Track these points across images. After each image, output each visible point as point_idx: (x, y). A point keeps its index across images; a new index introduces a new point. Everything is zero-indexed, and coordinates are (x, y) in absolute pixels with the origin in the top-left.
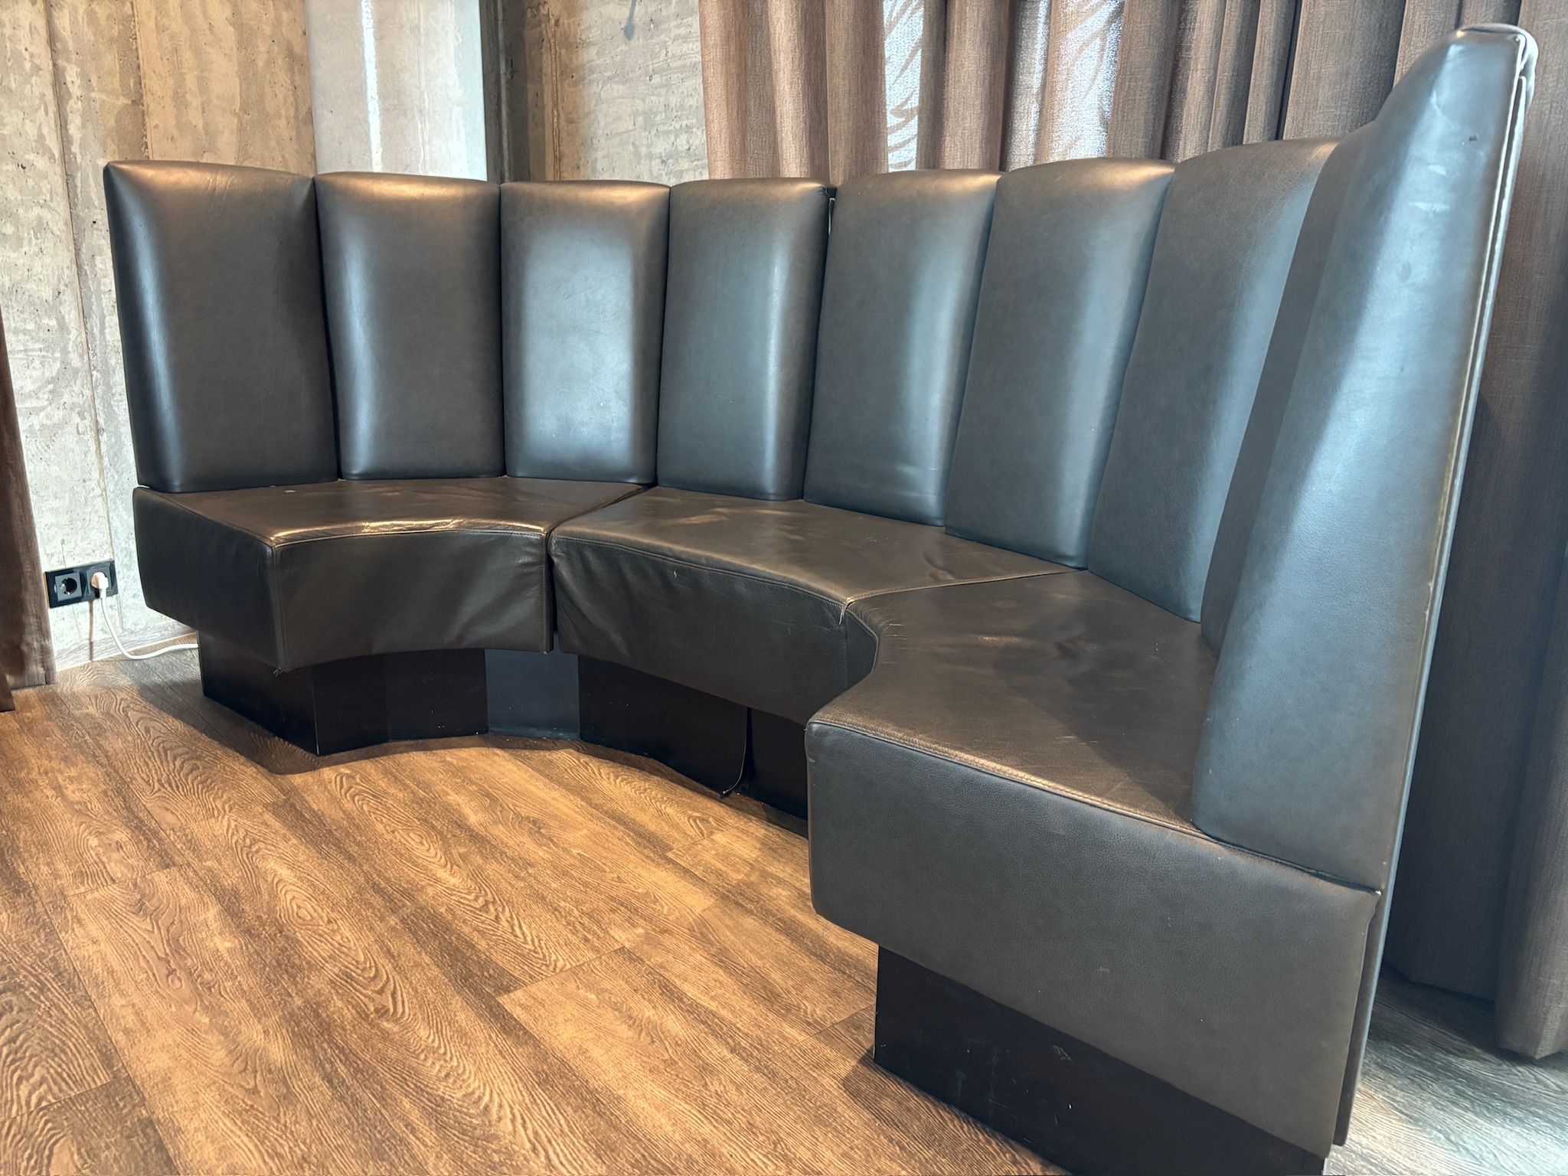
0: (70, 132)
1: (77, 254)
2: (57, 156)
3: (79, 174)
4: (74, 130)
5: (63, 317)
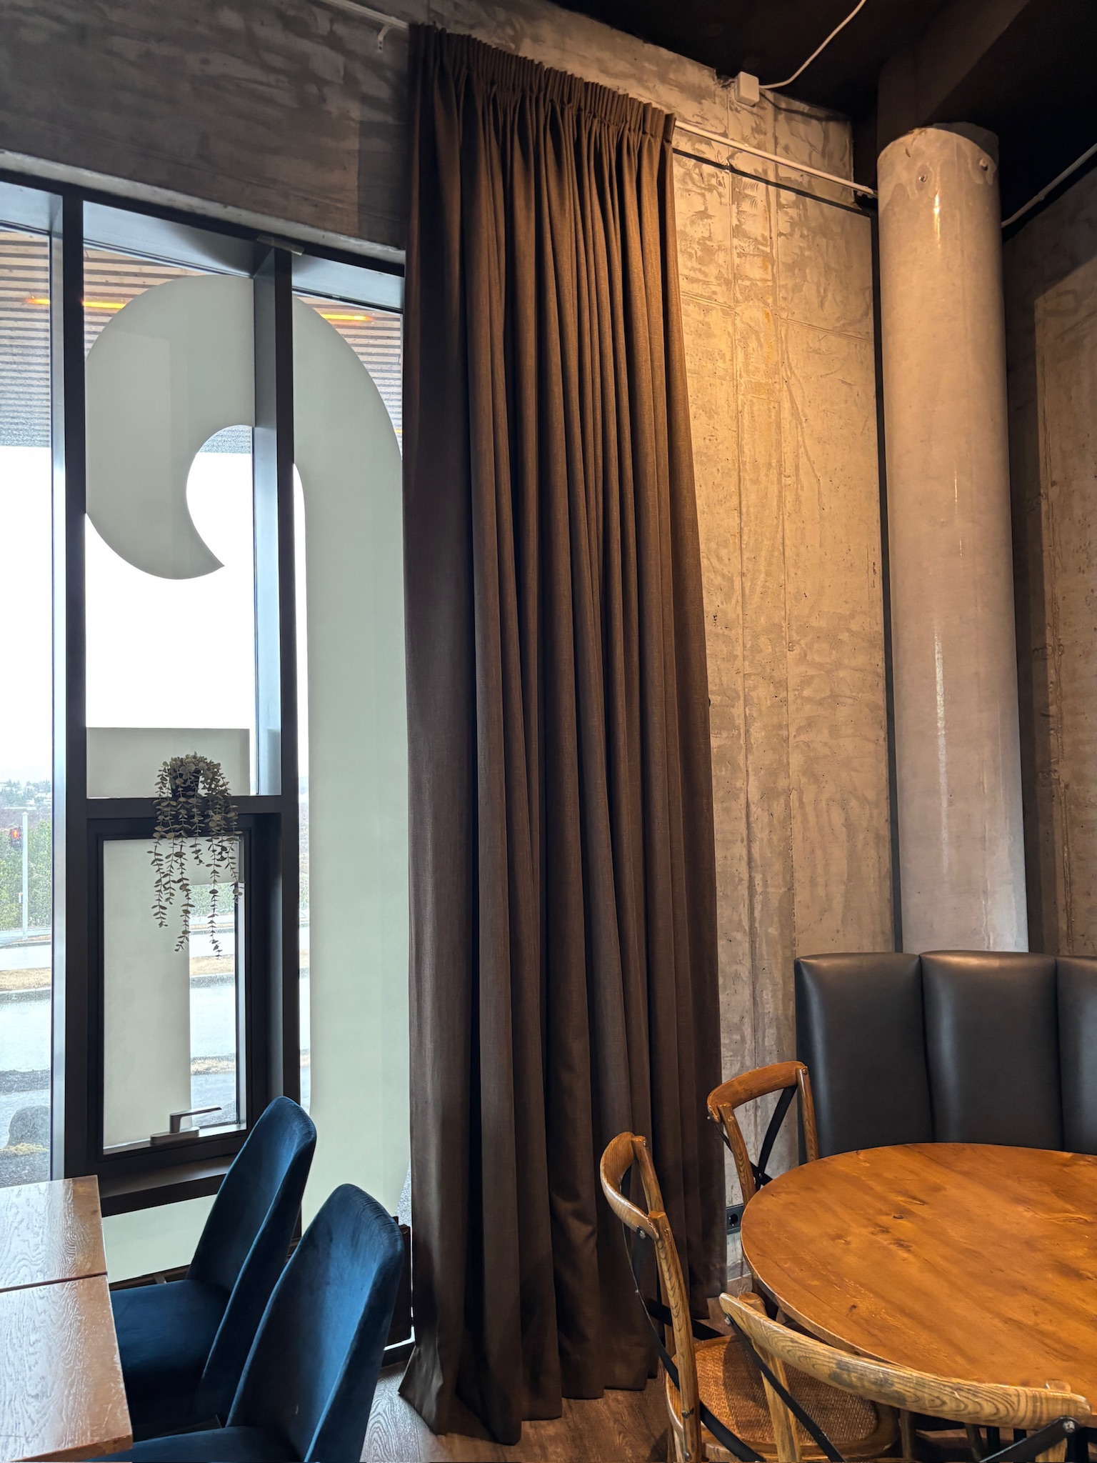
0: (755, 915)
1: (754, 992)
2: (747, 930)
3: (758, 939)
4: (757, 914)
5: (744, 1033)
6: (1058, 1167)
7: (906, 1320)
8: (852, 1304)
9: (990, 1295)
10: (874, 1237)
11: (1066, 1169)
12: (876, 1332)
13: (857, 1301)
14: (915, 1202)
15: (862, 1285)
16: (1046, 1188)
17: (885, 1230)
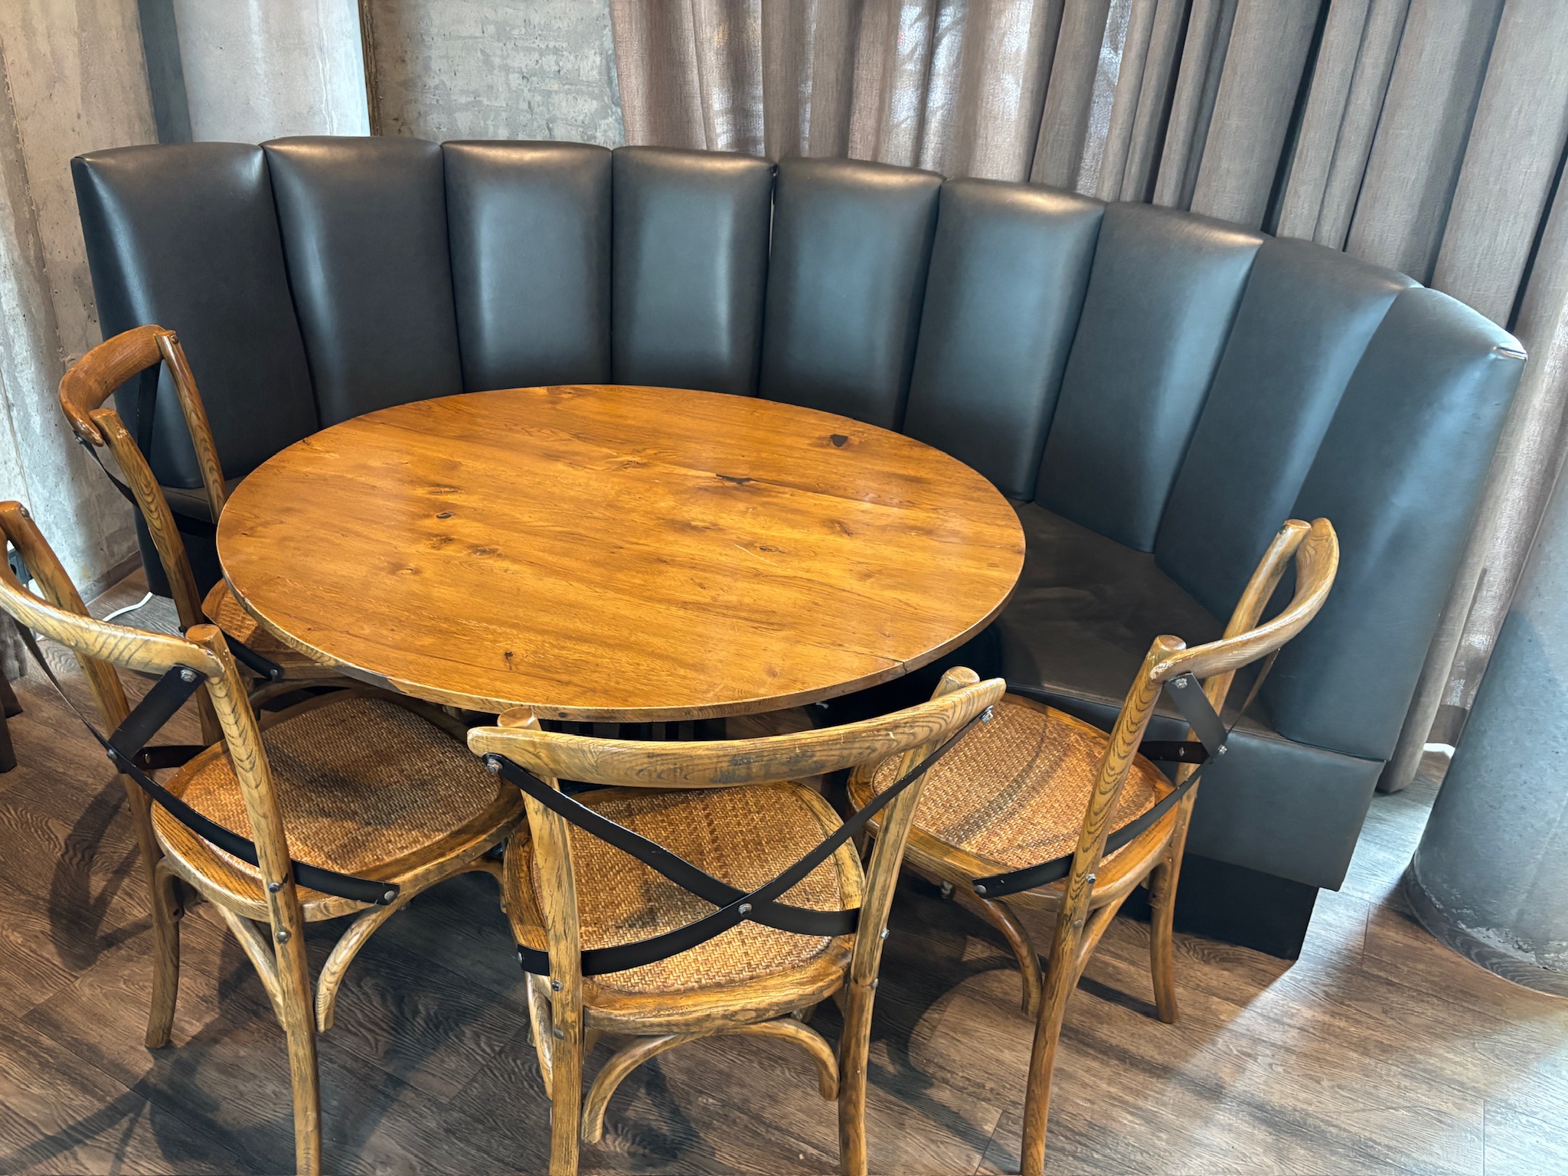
6: (550, 406)
7: (585, 648)
8: (502, 651)
9: (638, 581)
10: (442, 552)
11: (558, 407)
12: (565, 678)
13: (504, 646)
14: (443, 490)
15: (490, 621)
16: (564, 435)
17: (447, 540)
